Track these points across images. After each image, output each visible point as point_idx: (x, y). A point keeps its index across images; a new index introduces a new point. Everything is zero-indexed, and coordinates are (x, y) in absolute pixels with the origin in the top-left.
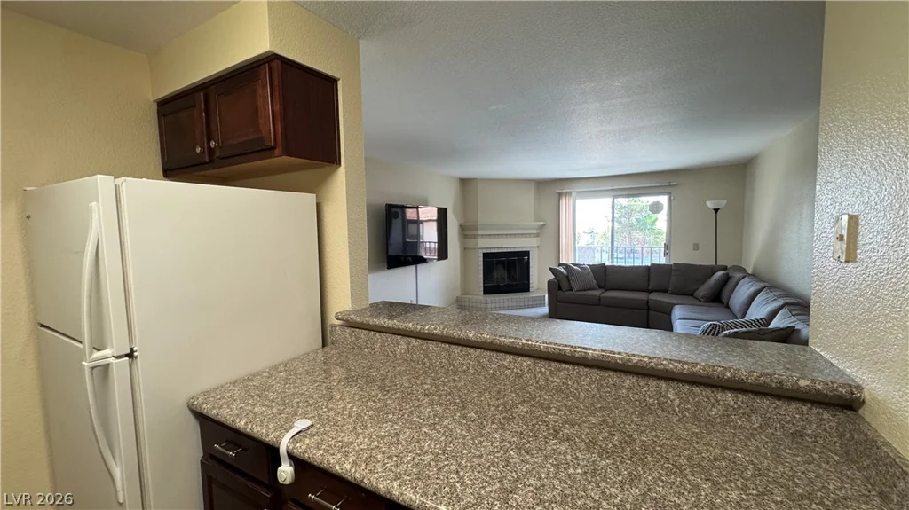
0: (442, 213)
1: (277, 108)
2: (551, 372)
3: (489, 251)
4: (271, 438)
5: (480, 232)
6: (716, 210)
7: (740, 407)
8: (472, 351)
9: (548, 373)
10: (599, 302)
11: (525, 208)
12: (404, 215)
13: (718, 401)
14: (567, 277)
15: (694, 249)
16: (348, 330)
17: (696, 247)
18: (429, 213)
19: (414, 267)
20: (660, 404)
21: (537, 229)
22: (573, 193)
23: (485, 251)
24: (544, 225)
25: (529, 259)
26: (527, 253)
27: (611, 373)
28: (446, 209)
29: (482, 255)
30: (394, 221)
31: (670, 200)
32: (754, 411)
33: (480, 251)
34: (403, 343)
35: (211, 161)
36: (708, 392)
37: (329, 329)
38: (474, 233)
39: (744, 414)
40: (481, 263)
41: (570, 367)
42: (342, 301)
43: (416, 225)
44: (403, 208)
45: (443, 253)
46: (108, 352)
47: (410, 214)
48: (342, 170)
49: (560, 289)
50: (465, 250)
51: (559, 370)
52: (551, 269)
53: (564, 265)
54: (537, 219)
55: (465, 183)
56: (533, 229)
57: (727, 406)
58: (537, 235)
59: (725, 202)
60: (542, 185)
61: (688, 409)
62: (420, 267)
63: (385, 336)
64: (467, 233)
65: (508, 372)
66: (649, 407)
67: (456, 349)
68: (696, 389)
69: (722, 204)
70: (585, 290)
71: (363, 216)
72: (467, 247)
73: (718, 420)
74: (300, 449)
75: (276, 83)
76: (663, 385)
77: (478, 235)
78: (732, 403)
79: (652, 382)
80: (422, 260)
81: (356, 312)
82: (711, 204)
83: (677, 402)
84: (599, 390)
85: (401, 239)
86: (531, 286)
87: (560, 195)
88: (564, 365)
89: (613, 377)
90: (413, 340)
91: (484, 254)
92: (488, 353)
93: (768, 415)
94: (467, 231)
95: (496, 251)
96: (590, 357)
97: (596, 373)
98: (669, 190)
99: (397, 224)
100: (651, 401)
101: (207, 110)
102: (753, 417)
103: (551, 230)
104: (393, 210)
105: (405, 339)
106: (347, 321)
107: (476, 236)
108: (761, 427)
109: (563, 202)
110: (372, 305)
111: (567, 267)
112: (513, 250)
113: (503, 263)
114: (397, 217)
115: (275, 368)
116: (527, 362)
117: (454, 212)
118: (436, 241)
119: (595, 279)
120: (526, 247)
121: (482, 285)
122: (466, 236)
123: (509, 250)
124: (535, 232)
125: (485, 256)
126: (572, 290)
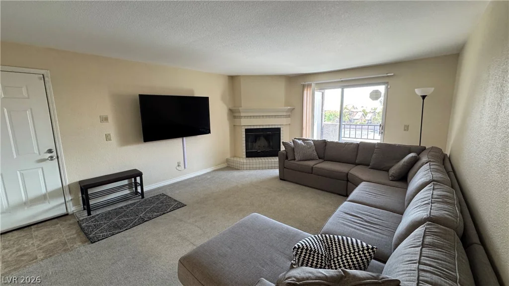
3: (250, 127)
6: (424, 97)
10: (311, 171)
14: (293, 149)
15: (405, 130)
17: (406, 128)
21: (287, 112)
22: (313, 85)
23: (246, 127)
24: (294, 109)
25: (280, 134)
26: (278, 130)
29: (244, 130)
31: (387, 90)
33: (243, 127)
40: (244, 136)
49: (287, 158)
50: (234, 126)
54: (287, 104)
55: (232, 79)
56: (283, 112)
58: (289, 116)
59: (433, 89)
60: (291, 79)
64: (235, 114)
69: (429, 91)
70: (304, 160)
72: (235, 124)
82: (419, 92)
87: (304, 86)
91: (246, 129)
94: (232, 114)
95: (255, 127)
98: (386, 80)
103: (296, 111)
107: (240, 117)
109: (305, 92)
111: (294, 142)
112: (267, 127)
119: (316, 151)
120: (278, 125)
121: (245, 150)
122: (235, 117)
123: (265, 127)
124: (285, 114)
125: (247, 131)
126: (295, 160)
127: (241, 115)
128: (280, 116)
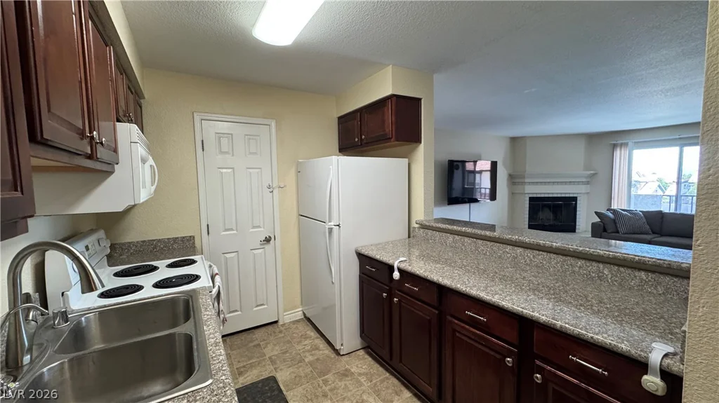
0: (494, 165)
1: (393, 119)
2: (534, 257)
3: (535, 196)
4: (390, 262)
5: (527, 180)
7: (650, 281)
8: (488, 243)
9: (532, 256)
11: (574, 160)
12: (464, 167)
13: (635, 277)
14: (614, 221)
16: (422, 230)
18: (484, 165)
19: (467, 205)
20: (598, 277)
21: (587, 177)
22: (630, 144)
23: (531, 196)
24: (596, 174)
25: (576, 204)
26: (575, 199)
27: (569, 258)
28: (496, 162)
29: (528, 199)
30: (455, 171)
32: (660, 284)
33: (527, 195)
34: (451, 238)
35: (361, 144)
36: (629, 271)
37: (412, 229)
38: (520, 180)
39: (652, 285)
40: (528, 206)
41: (545, 254)
42: (419, 215)
43: (473, 175)
44: (464, 162)
45: (493, 196)
46: (332, 223)
47: (469, 166)
48: (422, 146)
49: (606, 231)
50: (513, 195)
51: (539, 255)
52: (596, 213)
53: (614, 210)
54: (587, 168)
55: (514, 140)
56: (582, 177)
57: (642, 280)
58: (588, 183)
60: (593, 138)
61: (616, 281)
62: (473, 205)
63: (441, 234)
64: (517, 180)
65: (509, 255)
66: (592, 278)
67: (480, 242)
68: (622, 269)
70: (634, 234)
71: (432, 169)
72: (515, 192)
73: (636, 288)
74: (403, 266)
75: (393, 107)
76: (601, 266)
77: (525, 182)
78: (645, 278)
79: (594, 264)
80: (476, 201)
81: (426, 221)
83: (610, 276)
84: (562, 267)
85: (460, 185)
86: (577, 227)
87: (615, 146)
88: (541, 252)
89: (571, 261)
90: (456, 236)
91: (530, 198)
92: (498, 244)
93: (668, 286)
94: (513, 179)
95: (543, 196)
96: (554, 247)
97: (560, 258)
99: (458, 174)
100: (594, 275)
101: (360, 121)
102: (659, 287)
103: (603, 179)
104: (455, 163)
105: (452, 236)
106: (421, 225)
107: (524, 183)
108: (663, 293)
109: (617, 153)
110: (435, 219)
111: (614, 212)
112: (560, 196)
113: (549, 207)
114: (457, 169)
115: (388, 243)
116: (519, 250)
117: (504, 164)
118: (489, 187)
119: (648, 224)
120: (573, 193)
121: (527, 223)
122: (514, 183)
123: (556, 196)
124: (584, 180)
125: (531, 199)
126: (618, 232)
127: (526, 181)
128: (579, 183)
